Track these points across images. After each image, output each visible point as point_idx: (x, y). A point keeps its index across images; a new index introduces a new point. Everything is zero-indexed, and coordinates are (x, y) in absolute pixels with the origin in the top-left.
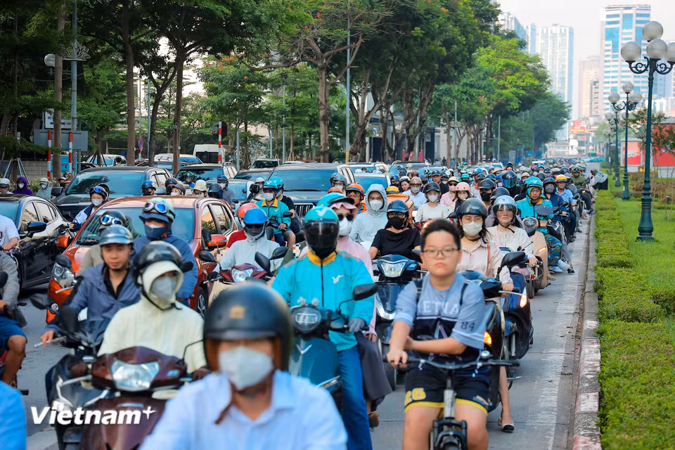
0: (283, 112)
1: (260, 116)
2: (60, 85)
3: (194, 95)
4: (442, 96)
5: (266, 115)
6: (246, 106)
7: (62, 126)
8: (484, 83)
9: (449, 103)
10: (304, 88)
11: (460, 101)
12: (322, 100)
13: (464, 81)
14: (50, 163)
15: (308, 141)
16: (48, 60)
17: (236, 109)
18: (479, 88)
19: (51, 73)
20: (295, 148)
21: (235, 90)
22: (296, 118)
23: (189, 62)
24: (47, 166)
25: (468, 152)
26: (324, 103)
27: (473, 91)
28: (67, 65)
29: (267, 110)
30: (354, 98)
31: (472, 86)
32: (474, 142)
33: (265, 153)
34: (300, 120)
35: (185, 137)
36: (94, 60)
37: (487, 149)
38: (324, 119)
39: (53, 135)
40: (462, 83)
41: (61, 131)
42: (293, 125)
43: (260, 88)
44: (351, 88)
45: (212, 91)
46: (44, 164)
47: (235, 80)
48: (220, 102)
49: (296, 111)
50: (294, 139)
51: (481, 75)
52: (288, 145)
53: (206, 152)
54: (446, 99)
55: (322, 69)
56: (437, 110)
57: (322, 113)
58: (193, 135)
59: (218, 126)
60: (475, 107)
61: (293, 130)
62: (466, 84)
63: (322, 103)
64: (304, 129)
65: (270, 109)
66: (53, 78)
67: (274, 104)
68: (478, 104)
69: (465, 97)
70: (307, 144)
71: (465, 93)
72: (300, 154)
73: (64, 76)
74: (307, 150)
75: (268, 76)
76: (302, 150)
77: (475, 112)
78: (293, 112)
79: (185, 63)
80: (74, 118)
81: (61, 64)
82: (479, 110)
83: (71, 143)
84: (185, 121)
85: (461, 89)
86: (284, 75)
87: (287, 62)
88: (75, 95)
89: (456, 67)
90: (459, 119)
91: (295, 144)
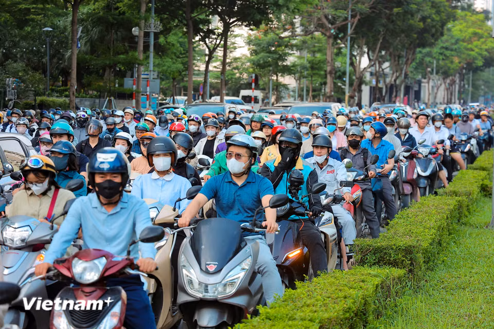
0: (304, 68)
1: (287, 70)
2: (142, 48)
3: (244, 55)
4: (424, 57)
5: (292, 70)
6: (277, 63)
7: (142, 76)
8: (455, 47)
9: (430, 62)
10: (320, 51)
11: (438, 60)
12: (329, 59)
13: (442, 45)
14: (134, 101)
15: (323, 88)
16: (135, 31)
17: (270, 66)
18: (452, 50)
19: (136, 40)
20: (313, 93)
21: (270, 52)
22: (314, 72)
23: (232, 33)
24: (132, 104)
25: (444, 98)
26: (330, 61)
27: (448, 53)
28: (147, 35)
29: (293, 66)
30: (354, 58)
31: (447, 49)
32: (449, 90)
33: (293, 97)
34: (317, 74)
35: (237, 85)
36: (166, 31)
37: (460, 95)
38: (331, 73)
39: (136, 82)
40: (440, 47)
41: (141, 79)
42: (312, 77)
43: (288, 51)
44: (351, 50)
45: (255, 52)
46: (129, 101)
47: (270, 44)
48: (259, 60)
49: (315, 67)
50: (312, 87)
51: (453, 41)
52: (308, 91)
53: (248, 96)
54: (428, 59)
55: (329, 37)
56: (422, 67)
57: (329, 69)
58: (242, 84)
59: (252, 77)
60: (449, 65)
61: (312, 80)
62: (443, 48)
63: (328, 62)
64: (320, 80)
65: (294, 65)
66: (137, 43)
67: (298, 62)
68: (452, 62)
69: (441, 57)
70: (323, 91)
71: (441, 54)
72: (318, 98)
73: (144, 42)
74: (323, 95)
75: (294, 42)
76: (319, 95)
77: (449, 68)
78: (312, 68)
79: (229, 34)
80: (150, 71)
81: (142, 34)
82: (452, 66)
83: (148, 88)
84: (236, 73)
85: (439, 51)
86: (304, 42)
87: (306, 32)
88: (152, 55)
89: (433, 36)
90: (437, 73)
91: (314, 90)
